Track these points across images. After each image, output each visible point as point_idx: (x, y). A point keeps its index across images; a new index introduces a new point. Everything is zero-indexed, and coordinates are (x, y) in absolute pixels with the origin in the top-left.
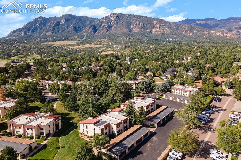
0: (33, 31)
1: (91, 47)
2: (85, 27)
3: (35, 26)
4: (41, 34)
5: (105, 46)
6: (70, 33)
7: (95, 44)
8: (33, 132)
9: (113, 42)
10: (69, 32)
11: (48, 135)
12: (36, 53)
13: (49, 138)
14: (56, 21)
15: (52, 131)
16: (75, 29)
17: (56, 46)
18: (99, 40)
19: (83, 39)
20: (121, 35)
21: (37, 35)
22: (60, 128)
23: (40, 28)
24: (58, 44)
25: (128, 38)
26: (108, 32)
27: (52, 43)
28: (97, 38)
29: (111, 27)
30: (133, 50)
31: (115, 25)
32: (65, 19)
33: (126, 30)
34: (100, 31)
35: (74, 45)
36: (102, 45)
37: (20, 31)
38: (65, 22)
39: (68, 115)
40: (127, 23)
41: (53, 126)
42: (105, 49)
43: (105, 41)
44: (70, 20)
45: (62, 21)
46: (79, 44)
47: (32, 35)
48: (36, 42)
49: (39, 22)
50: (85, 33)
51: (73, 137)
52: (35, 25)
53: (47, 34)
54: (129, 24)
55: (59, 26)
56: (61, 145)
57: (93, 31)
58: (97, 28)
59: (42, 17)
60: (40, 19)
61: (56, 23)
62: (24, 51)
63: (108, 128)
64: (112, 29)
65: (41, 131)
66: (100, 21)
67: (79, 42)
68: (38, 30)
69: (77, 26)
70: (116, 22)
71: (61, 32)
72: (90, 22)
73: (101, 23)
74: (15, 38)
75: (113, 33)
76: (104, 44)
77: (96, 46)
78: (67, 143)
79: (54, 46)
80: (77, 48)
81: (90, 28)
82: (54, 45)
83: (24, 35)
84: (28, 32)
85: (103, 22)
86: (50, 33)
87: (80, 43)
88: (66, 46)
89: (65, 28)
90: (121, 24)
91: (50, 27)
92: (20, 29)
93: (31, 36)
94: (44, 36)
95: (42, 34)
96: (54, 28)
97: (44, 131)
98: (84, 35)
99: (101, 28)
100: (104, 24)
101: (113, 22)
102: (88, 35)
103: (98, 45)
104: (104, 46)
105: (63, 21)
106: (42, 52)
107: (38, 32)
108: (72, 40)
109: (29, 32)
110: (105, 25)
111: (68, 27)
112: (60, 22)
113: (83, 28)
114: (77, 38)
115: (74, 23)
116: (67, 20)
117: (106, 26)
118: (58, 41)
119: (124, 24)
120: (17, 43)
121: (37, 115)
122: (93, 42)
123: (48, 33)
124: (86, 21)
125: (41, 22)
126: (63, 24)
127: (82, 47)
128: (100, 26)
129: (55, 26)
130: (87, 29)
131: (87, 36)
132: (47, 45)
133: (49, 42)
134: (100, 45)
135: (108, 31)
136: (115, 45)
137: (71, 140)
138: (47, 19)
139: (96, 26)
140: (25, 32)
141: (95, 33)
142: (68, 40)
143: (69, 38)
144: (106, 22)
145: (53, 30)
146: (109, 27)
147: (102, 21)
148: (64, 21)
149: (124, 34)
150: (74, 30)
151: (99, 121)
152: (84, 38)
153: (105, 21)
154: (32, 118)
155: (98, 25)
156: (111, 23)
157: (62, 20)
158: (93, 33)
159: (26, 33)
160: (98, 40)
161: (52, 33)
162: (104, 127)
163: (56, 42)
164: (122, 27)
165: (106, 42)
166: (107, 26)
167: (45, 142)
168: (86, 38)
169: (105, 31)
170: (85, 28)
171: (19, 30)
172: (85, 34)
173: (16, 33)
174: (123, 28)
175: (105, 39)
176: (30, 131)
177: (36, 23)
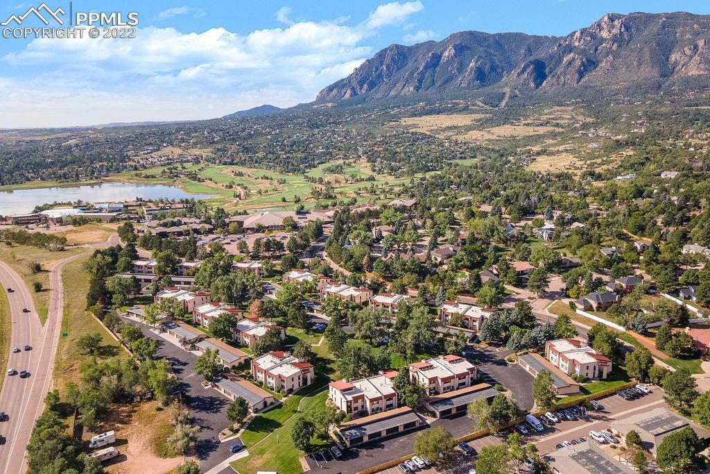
0: (372, 85)
1: (515, 133)
2: (511, 66)
3: (378, 73)
4: (389, 94)
5: (561, 130)
6: (464, 88)
7: (528, 125)
8: (272, 382)
9: (591, 117)
10: (461, 84)
11: (290, 391)
12: (366, 155)
13: (290, 395)
14: (430, 54)
15: (296, 387)
16: (481, 75)
17: (416, 133)
18: (546, 111)
19: (497, 106)
20: (628, 88)
21: (379, 95)
22: (309, 383)
23: (389, 76)
24: (426, 124)
25: (652, 99)
26: (583, 80)
27: (410, 121)
28: (541, 102)
29: (594, 63)
30: (633, 161)
31: (611, 57)
32: (455, 47)
33: (649, 72)
34: (554, 80)
35: (468, 128)
36: (552, 128)
37: (344, 86)
38: (455, 55)
39: (329, 364)
40: (658, 45)
41: (299, 379)
42: (555, 141)
43: (565, 111)
44: (468, 48)
45: (446, 53)
46: (481, 125)
47: (367, 97)
48: (373, 120)
49: (388, 60)
50: (506, 85)
51: (318, 401)
52: (377, 69)
53: (402, 94)
54: (663, 49)
55: (438, 69)
56: (299, 410)
57: (534, 80)
58: (547, 70)
59: (397, 46)
60: (391, 51)
61: (429, 60)
62: (340, 150)
63: (360, 401)
64: (598, 69)
65: (283, 383)
66: (560, 45)
67: (483, 116)
68: (383, 81)
69: (487, 66)
70: (615, 47)
71: (440, 86)
72: (529, 51)
73: (564, 53)
74: (330, 105)
75: (598, 84)
76: (557, 125)
77: (530, 131)
78: (307, 408)
79: (412, 133)
80: (474, 137)
81: (524, 70)
82: (414, 130)
83: (351, 96)
84: (361, 89)
85: (570, 49)
86: (412, 89)
87: (487, 120)
88: (444, 130)
89: (453, 72)
90: (632, 51)
91: (412, 73)
92: (343, 80)
93: (364, 99)
94: (395, 97)
95: (393, 93)
96: (422, 73)
97: (285, 384)
98: (504, 94)
99: (559, 71)
100: (572, 55)
101: (604, 45)
102: (517, 92)
103: (536, 128)
104: (557, 130)
105: (448, 53)
106: (380, 152)
107: (383, 87)
108: (466, 110)
109: (361, 87)
110: (573, 59)
111: (461, 69)
112: (440, 57)
113: (503, 72)
114: (481, 104)
115: (480, 57)
116: (461, 48)
117: (578, 63)
118: (427, 114)
119: (646, 49)
120: (332, 123)
121: (285, 358)
122: (526, 117)
123: (406, 89)
124: (518, 47)
125: (393, 59)
126: (447, 61)
127: (487, 136)
128: (560, 60)
129: (426, 68)
130: (514, 73)
131: (513, 97)
132: (399, 126)
133: (405, 117)
134: (546, 128)
135: (581, 75)
136: (592, 130)
137: (313, 404)
138: (409, 48)
139: (546, 62)
140: (353, 89)
141: (538, 85)
142: (454, 110)
143: (457, 104)
144: (582, 47)
145: (420, 81)
146: (590, 64)
147: (569, 46)
148: (453, 52)
149: (639, 86)
150: (477, 79)
151: (351, 389)
152: (503, 104)
153: (577, 44)
154: (278, 361)
155: (551, 57)
156: (596, 49)
157: (446, 50)
158: (532, 85)
159: (354, 93)
160: (542, 108)
161: (417, 88)
162: (352, 399)
163: (421, 118)
164: (635, 63)
165: (568, 117)
166: (582, 63)
167: (283, 400)
168: (507, 105)
169: (571, 77)
170: (509, 72)
171: (340, 85)
172: (507, 90)
173: (335, 91)
174: (639, 65)
175: (568, 105)
176: (270, 380)
177: (382, 64)
